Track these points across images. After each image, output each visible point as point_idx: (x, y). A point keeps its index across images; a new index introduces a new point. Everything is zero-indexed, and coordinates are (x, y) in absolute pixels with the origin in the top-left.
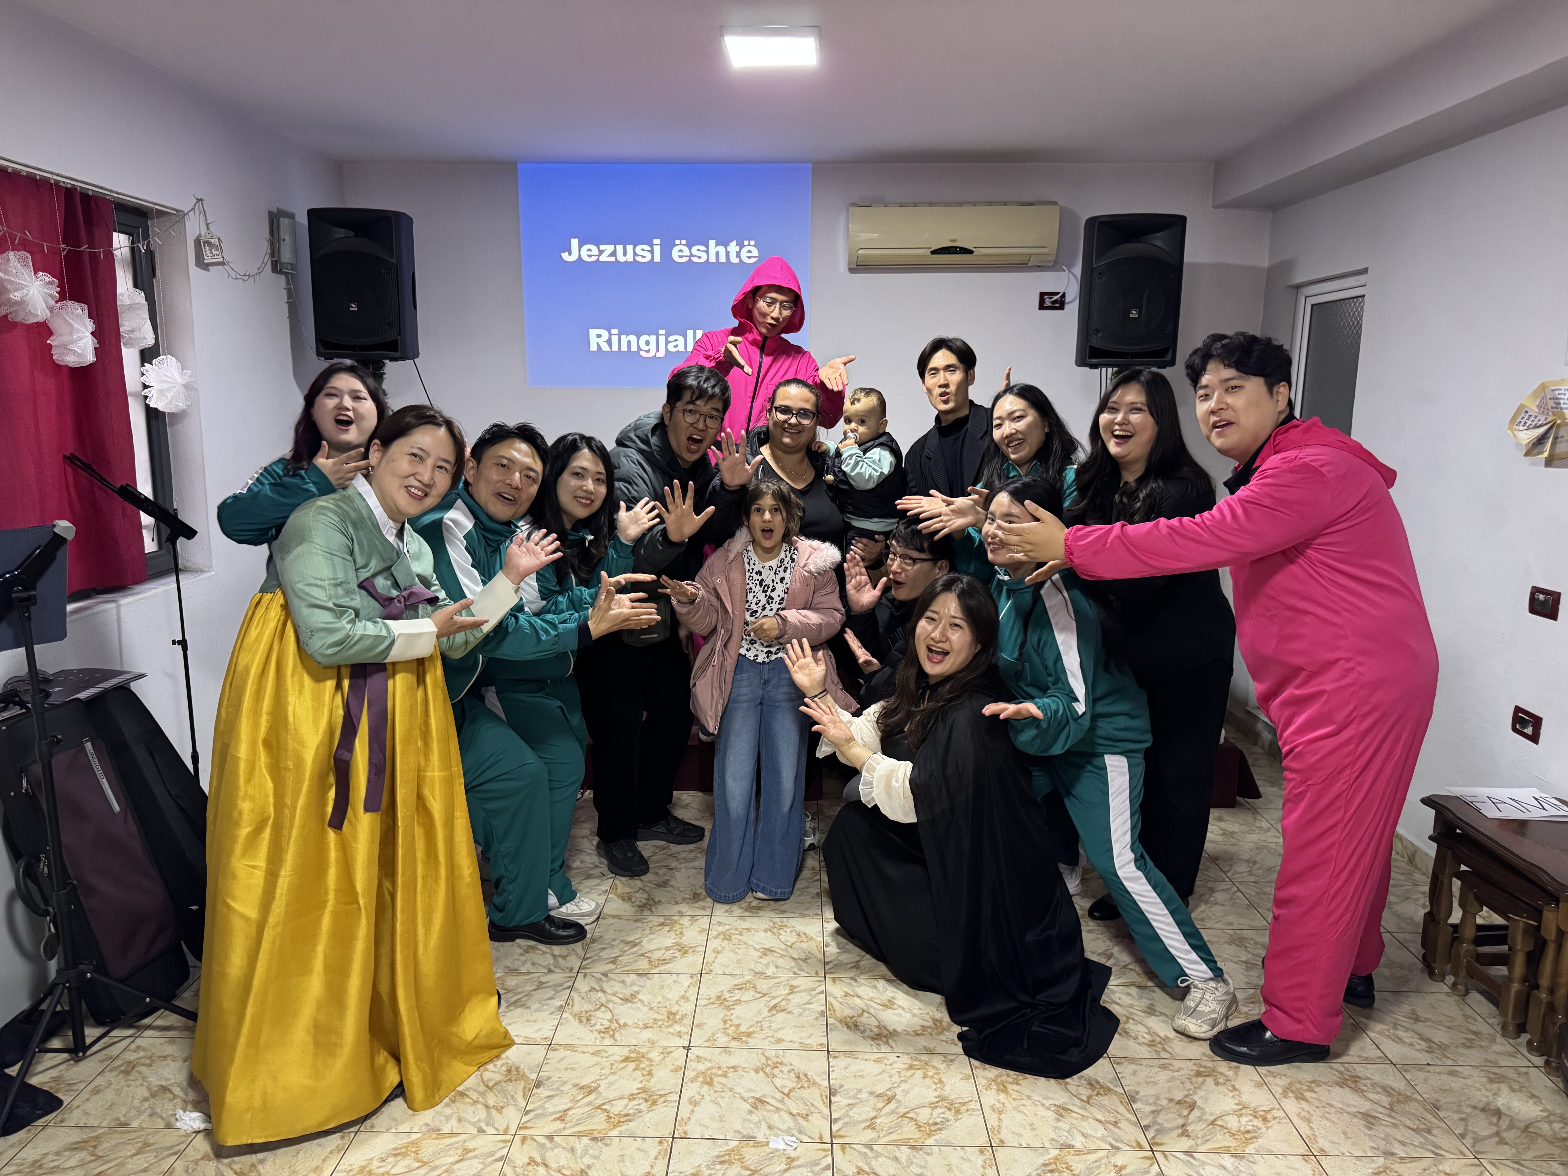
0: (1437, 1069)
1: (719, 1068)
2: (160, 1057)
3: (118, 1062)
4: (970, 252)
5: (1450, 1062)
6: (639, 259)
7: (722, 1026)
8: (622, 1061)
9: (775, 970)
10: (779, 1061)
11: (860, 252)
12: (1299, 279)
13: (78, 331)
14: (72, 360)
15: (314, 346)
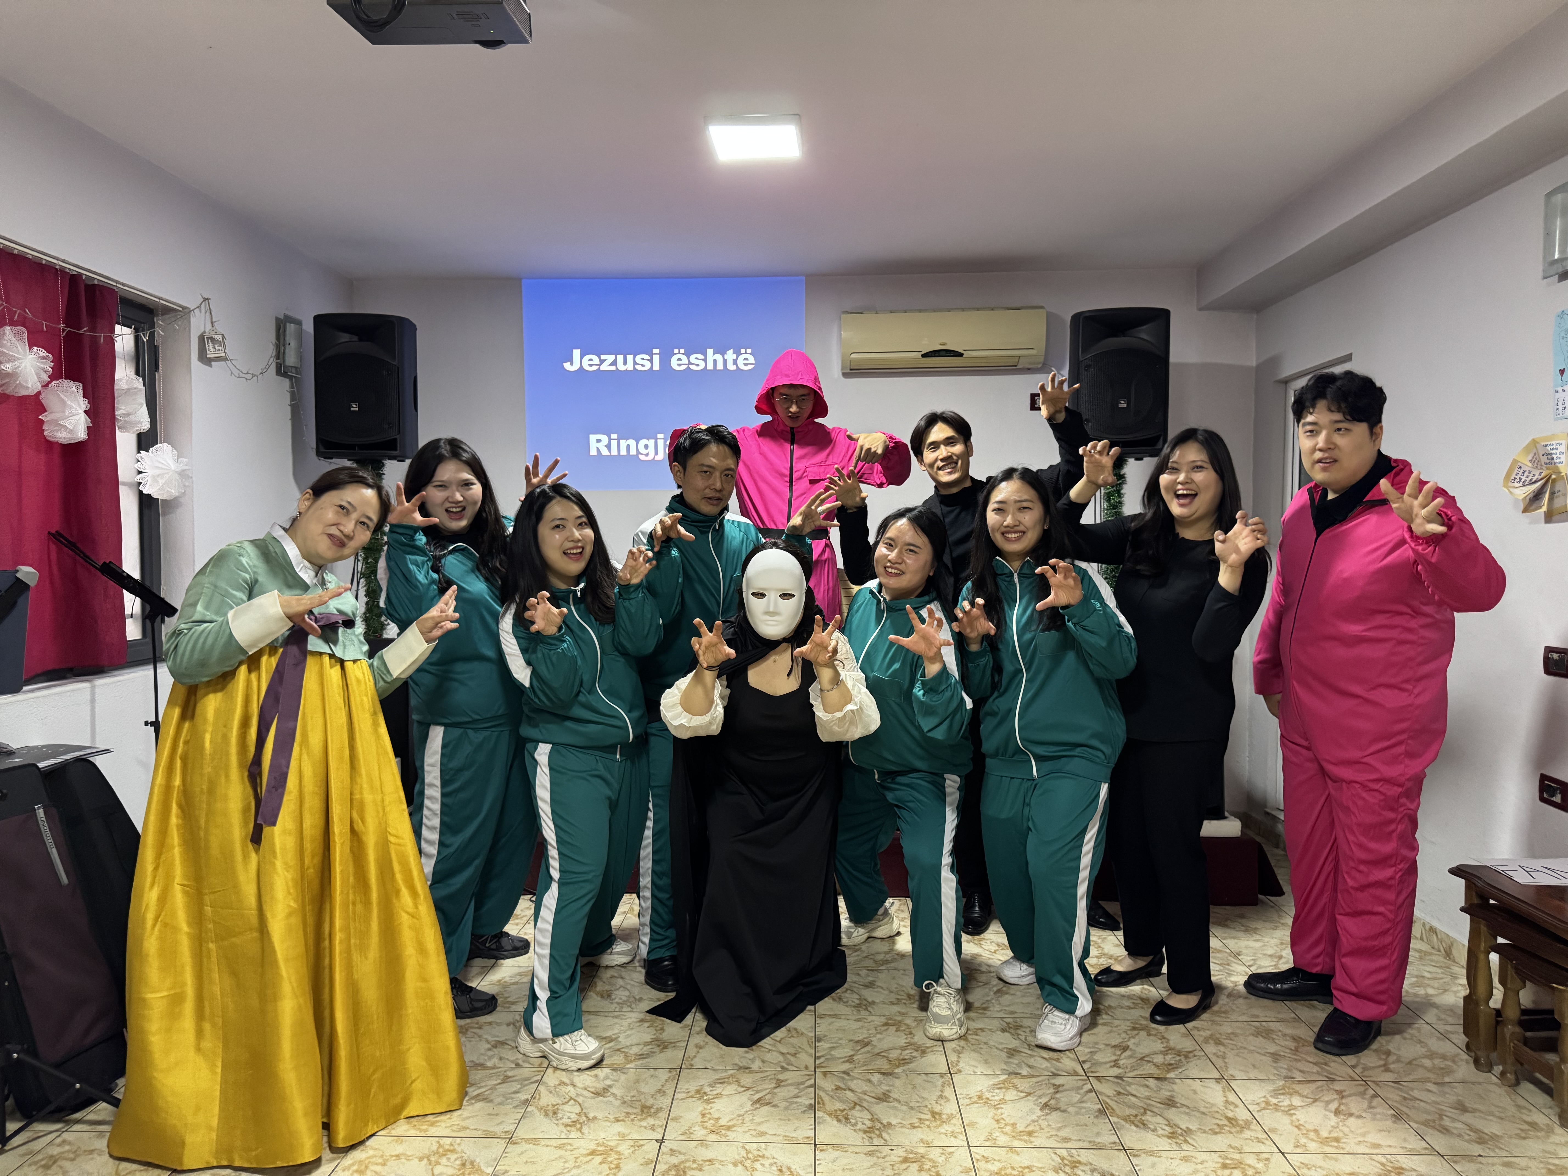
0: (1490, 1160)
1: (694, 1161)
2: (85, 1151)
3: (39, 1157)
4: (961, 355)
5: (1505, 1154)
6: (639, 368)
7: (699, 1119)
8: (589, 1155)
9: (761, 1064)
10: (761, 1154)
11: (853, 356)
12: (1286, 373)
13: (71, 407)
14: (63, 437)
15: (314, 446)
